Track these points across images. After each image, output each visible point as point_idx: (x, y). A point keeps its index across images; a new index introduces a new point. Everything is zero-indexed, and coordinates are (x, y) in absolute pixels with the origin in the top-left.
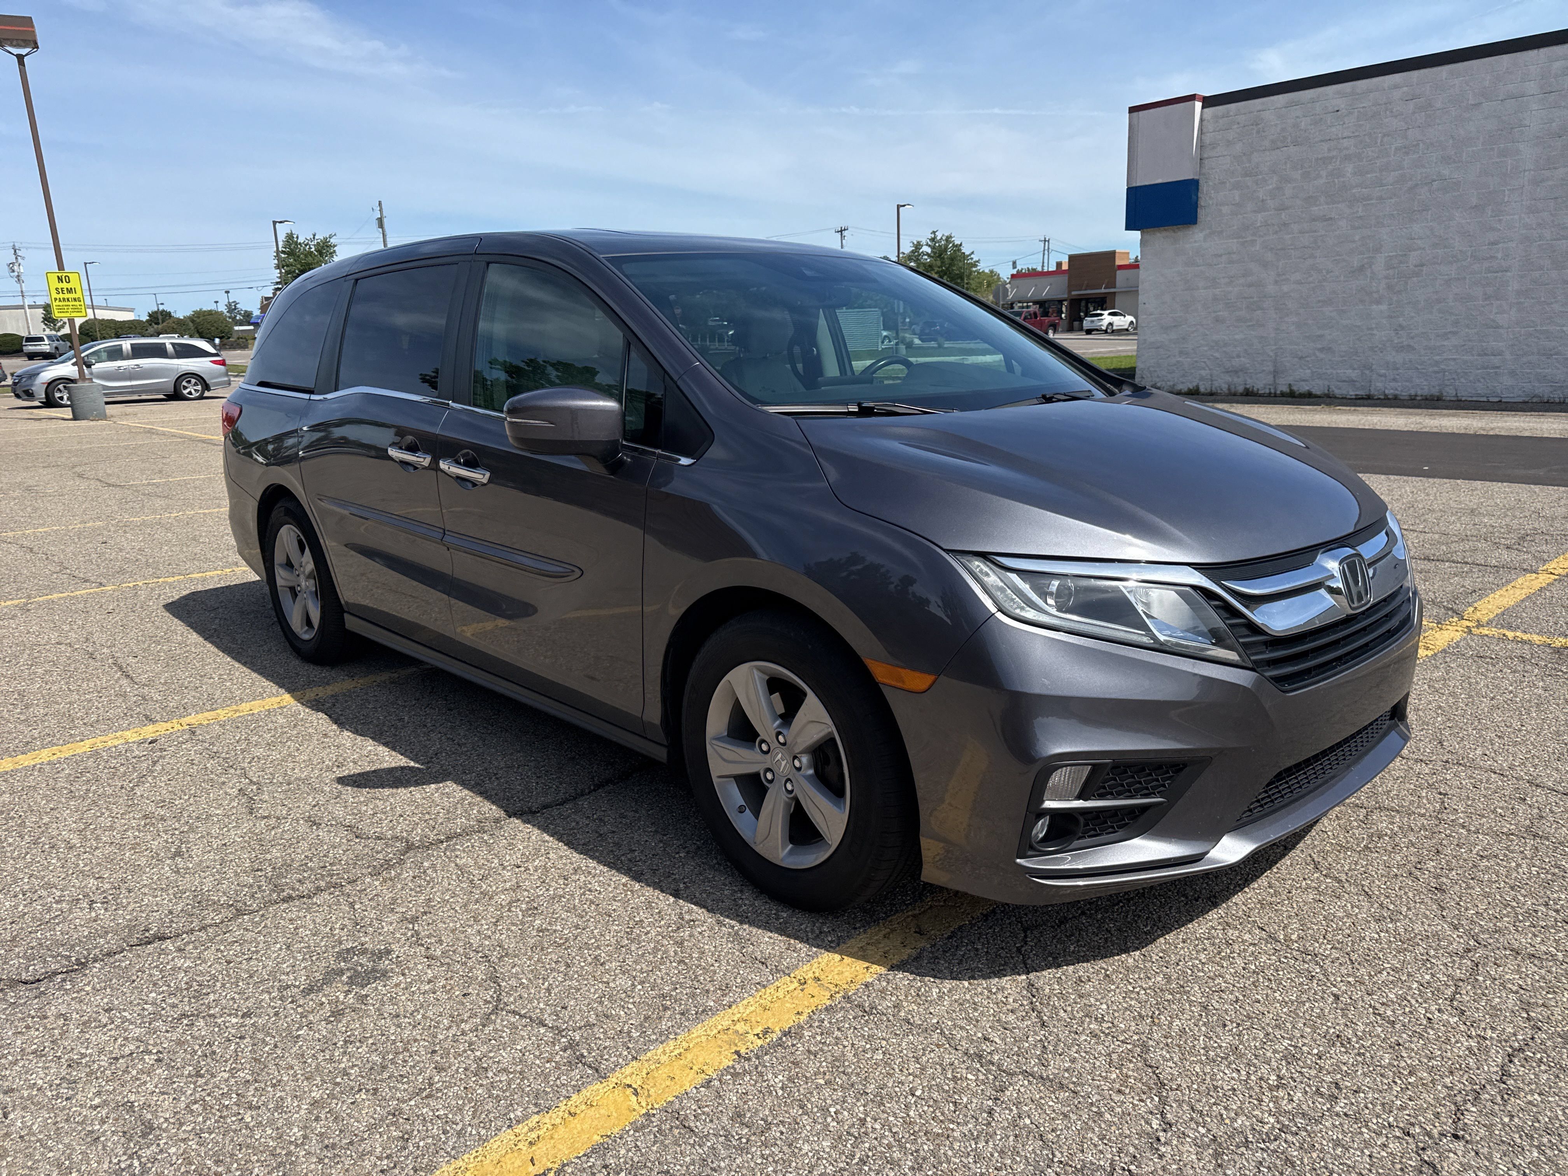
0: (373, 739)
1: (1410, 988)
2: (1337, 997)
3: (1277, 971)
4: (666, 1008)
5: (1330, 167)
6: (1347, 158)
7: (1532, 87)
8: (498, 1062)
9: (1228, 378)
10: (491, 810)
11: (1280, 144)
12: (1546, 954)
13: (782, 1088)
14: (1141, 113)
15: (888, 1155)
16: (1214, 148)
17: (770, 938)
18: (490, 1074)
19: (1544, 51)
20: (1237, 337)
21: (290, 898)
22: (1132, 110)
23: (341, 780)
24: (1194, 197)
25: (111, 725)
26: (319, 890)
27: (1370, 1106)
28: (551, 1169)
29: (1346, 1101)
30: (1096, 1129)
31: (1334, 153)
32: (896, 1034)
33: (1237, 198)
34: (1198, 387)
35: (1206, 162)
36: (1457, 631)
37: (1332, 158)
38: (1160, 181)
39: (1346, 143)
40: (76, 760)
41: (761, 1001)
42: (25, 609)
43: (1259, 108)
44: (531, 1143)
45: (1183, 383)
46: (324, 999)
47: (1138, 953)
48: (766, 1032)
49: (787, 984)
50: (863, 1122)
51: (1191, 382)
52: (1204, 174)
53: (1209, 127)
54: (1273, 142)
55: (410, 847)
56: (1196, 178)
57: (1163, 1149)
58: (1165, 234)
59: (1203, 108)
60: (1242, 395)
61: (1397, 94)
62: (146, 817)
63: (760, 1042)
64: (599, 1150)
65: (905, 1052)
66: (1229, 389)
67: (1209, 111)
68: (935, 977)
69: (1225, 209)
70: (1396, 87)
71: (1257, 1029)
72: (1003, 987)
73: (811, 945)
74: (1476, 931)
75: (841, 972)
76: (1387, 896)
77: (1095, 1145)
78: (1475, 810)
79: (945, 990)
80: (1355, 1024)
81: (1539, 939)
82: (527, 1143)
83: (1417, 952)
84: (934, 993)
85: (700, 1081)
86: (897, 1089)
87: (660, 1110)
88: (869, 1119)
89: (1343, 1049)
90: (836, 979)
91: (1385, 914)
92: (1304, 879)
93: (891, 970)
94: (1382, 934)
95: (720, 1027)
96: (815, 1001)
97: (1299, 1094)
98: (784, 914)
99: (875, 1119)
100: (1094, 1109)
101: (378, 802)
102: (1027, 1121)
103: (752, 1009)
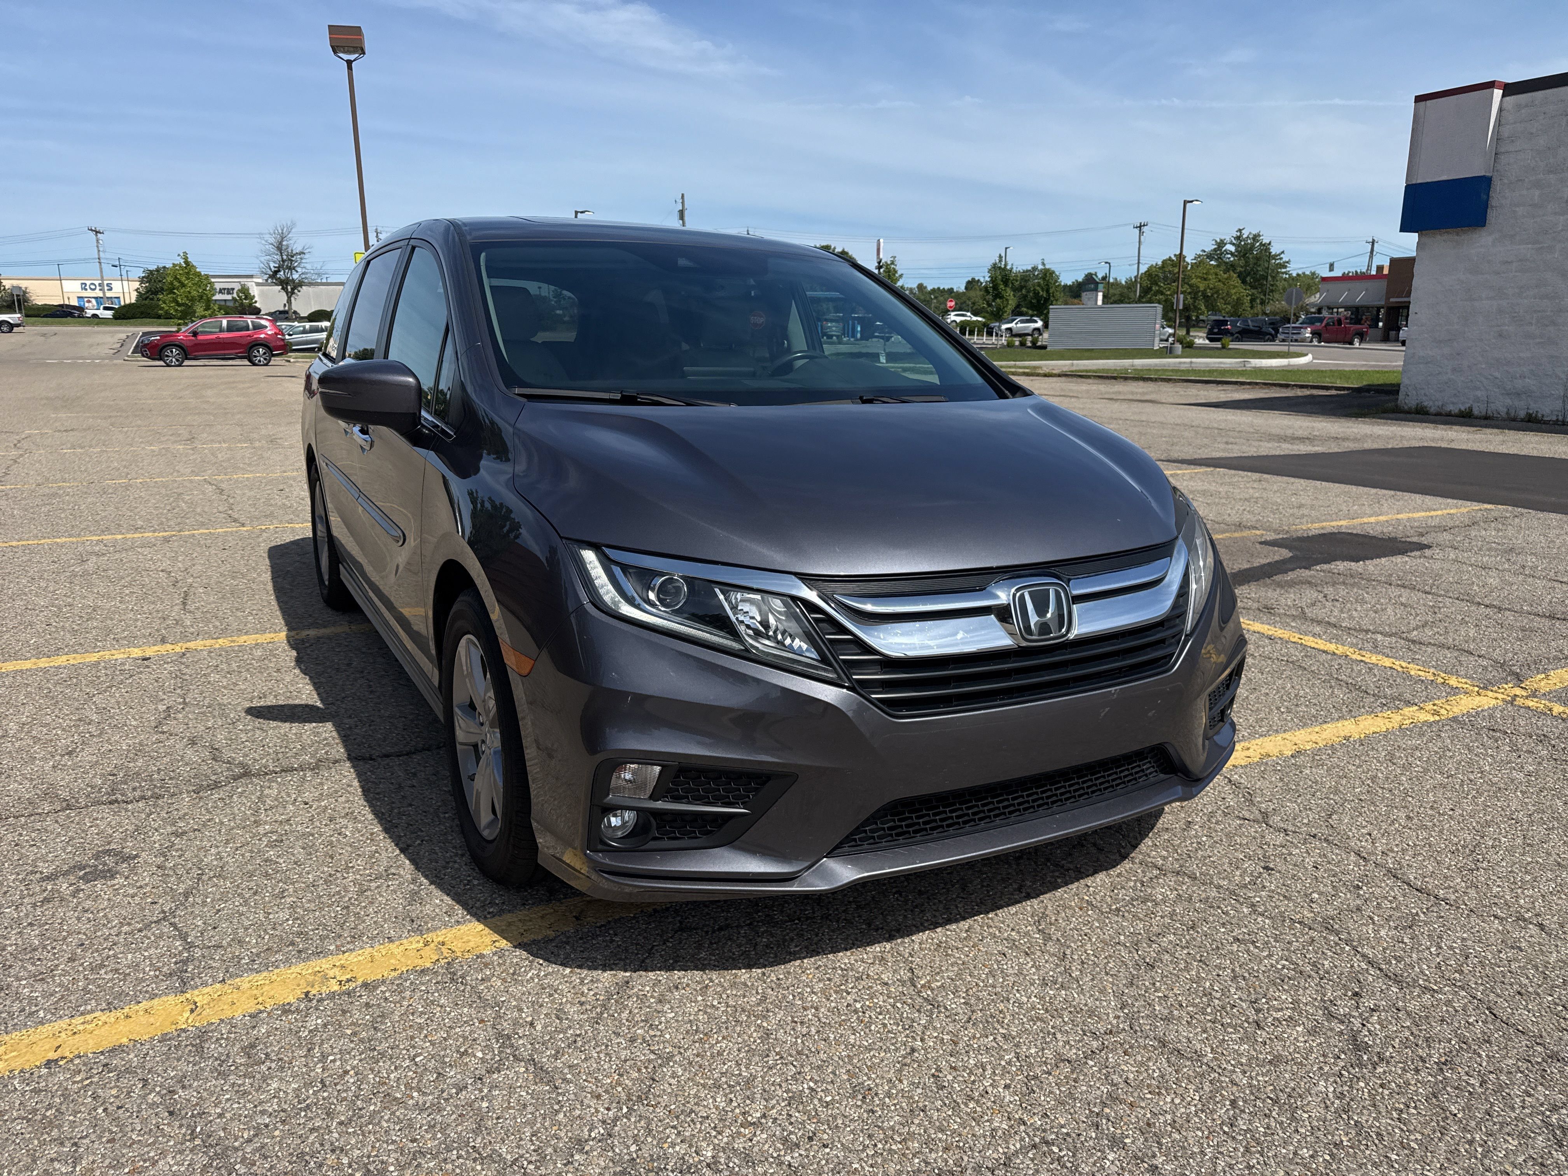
0: (311, 678)
1: (1001, 1058)
2: (913, 1050)
3: (880, 1014)
4: (292, 944)
8: (119, 963)
9: (1508, 401)
10: (339, 751)
12: (1196, 1052)
13: (310, 1031)
14: (1429, 103)
15: (333, 1107)
16: (1513, 141)
17: (442, 900)
18: (102, 972)
20: (1521, 355)
21: (116, 801)
22: (1419, 99)
23: (250, 711)
24: (1484, 197)
25: (132, 641)
26: (143, 798)
27: (823, 1162)
28: (65, 1058)
29: (803, 1153)
30: (539, 1125)
32: (457, 1004)
33: (1536, 198)
34: (1471, 409)
35: (1502, 157)
36: (1497, 698)
38: (1444, 178)
40: (76, 668)
41: (375, 954)
42: (166, 540)
44: (75, 1033)
45: (1453, 403)
46: (49, 887)
47: (759, 971)
48: (348, 981)
49: (415, 943)
50: (346, 1072)
51: (1463, 403)
52: (1498, 171)
53: (1509, 118)
55: (247, 774)
56: (1489, 174)
57: (577, 1157)
58: (1446, 237)
59: (1503, 96)
60: (1522, 420)
62: (80, 720)
63: (336, 988)
64: (113, 1051)
65: (447, 1020)
66: (1507, 413)
67: (1510, 100)
68: (545, 960)
69: (1520, 210)
71: (794, 1066)
72: (598, 981)
73: (469, 913)
74: (1142, 1014)
75: (469, 941)
76: (1083, 963)
77: (521, 1139)
78: (1287, 890)
79: (542, 973)
80: (901, 1081)
81: (1205, 1035)
82: (70, 1033)
83: (1051, 1023)
84: (530, 974)
85: (252, 1010)
86: (404, 1052)
87: (197, 1028)
88: (352, 1072)
89: (859, 1103)
90: (458, 946)
91: (1060, 980)
92: (1013, 930)
93: (515, 947)
94: (1034, 999)
95: (318, 969)
96: (420, 962)
97: (764, 1136)
98: (476, 882)
99: (357, 1074)
100: (556, 1107)
101: (258, 732)
102: (485, 1105)
103: (360, 958)
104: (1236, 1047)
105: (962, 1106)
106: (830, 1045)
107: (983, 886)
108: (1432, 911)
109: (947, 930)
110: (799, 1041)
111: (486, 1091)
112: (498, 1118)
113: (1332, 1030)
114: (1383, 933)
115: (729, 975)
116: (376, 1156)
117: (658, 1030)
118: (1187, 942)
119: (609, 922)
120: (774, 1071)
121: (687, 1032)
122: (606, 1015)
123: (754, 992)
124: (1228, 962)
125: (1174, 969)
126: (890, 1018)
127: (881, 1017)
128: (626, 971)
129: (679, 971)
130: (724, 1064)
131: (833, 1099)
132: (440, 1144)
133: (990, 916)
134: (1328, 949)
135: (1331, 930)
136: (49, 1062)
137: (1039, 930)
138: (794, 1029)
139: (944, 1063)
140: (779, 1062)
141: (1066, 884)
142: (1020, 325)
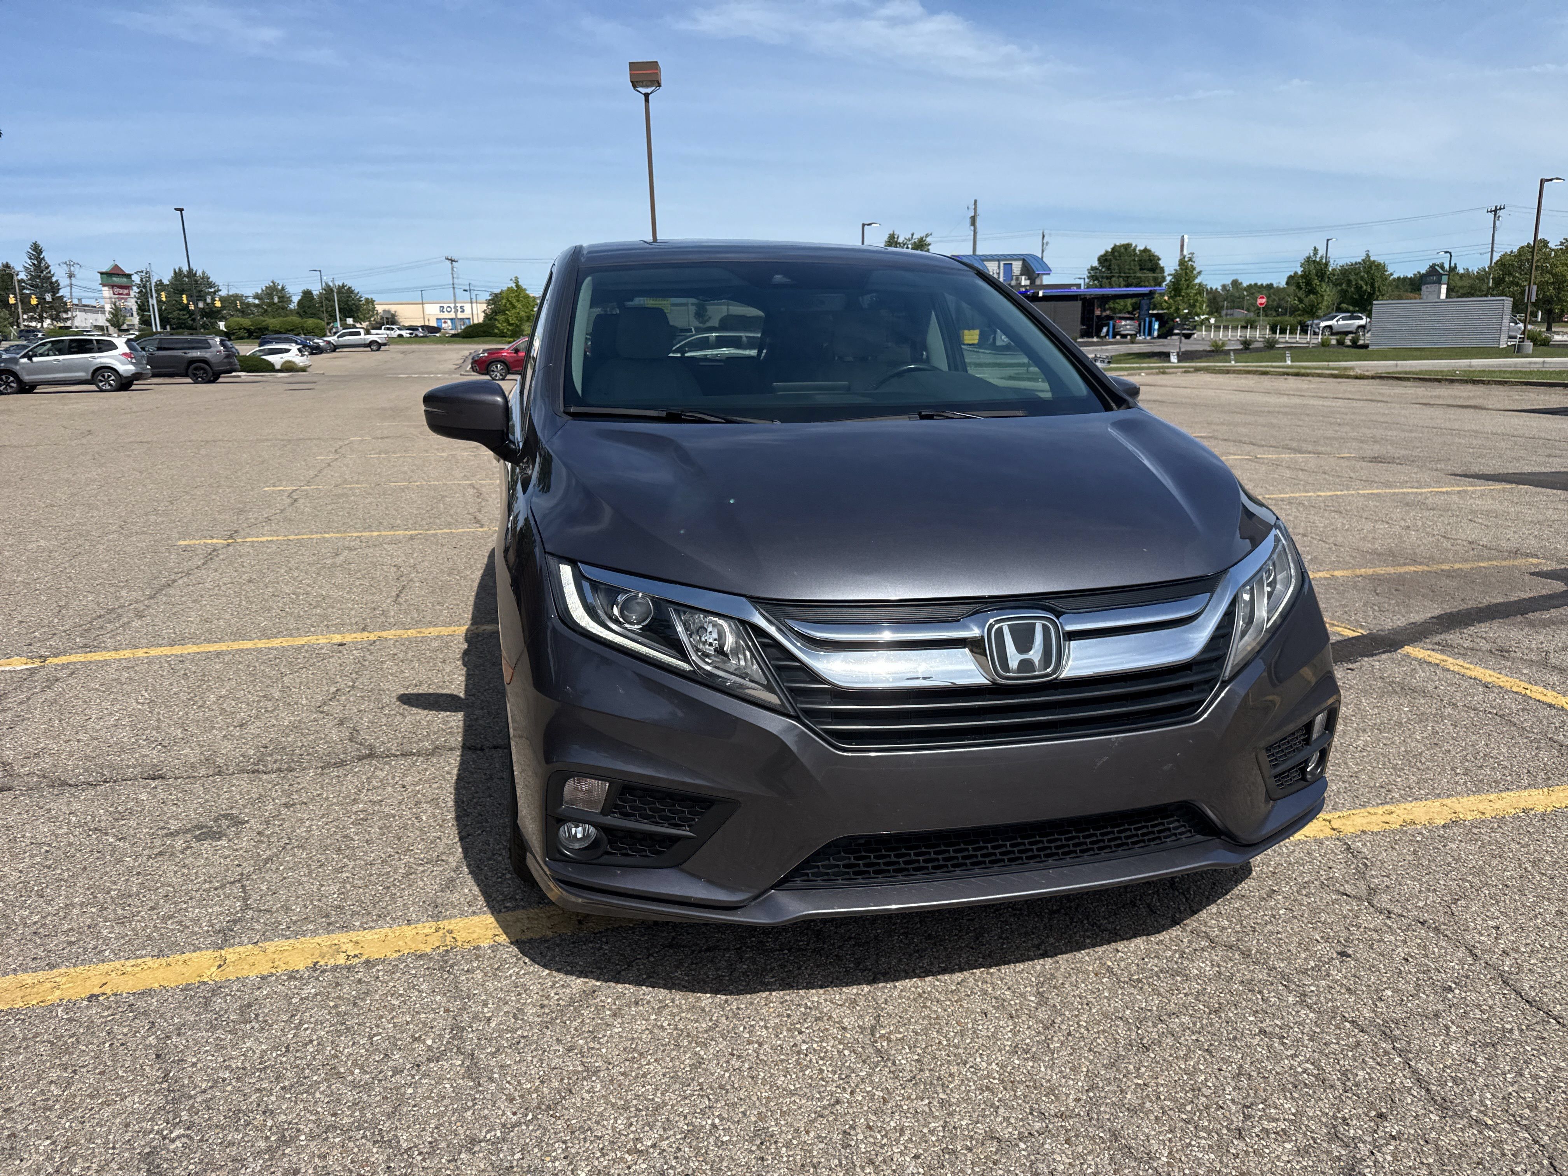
0: (467, 670)
1: (927, 1125)
2: (837, 1102)
3: (823, 1059)
4: (327, 916)
8: (186, 916)
10: (457, 740)
13: (301, 999)
15: (285, 1071)
17: (471, 890)
18: (170, 922)
21: (258, 771)
23: (402, 697)
25: (339, 627)
26: (276, 770)
28: (106, 994)
30: (446, 1119)
32: (434, 991)
40: (284, 650)
41: (390, 934)
42: (412, 538)
44: (123, 973)
46: (168, 843)
48: (356, 956)
49: (427, 927)
50: (311, 1041)
55: (371, 756)
57: (463, 1156)
62: (264, 696)
63: (342, 961)
64: (143, 993)
65: (418, 1005)
68: (531, 959)
71: (709, 1100)
72: (569, 986)
73: (488, 905)
74: (1108, 1101)
75: (474, 932)
76: (1069, 1034)
77: (424, 1129)
78: (1355, 983)
79: (523, 972)
80: (807, 1132)
81: (1170, 1136)
82: (119, 973)
83: (1000, 1096)
84: (511, 971)
85: (265, 973)
86: (367, 1030)
87: (216, 982)
88: (315, 1043)
89: (754, 1148)
90: (461, 936)
91: (1034, 1049)
92: (1009, 988)
93: (512, 943)
94: (994, 1066)
95: (336, 942)
96: (422, 946)
97: (644, 1166)
98: (508, 876)
99: (319, 1044)
100: (470, 1104)
101: (398, 717)
102: (410, 1091)
103: (376, 936)
104: (1200, 1155)
105: (858, 1169)
106: (756, 1083)
107: (1000, 938)
108: (1533, 1030)
109: (938, 980)
110: (727, 1075)
111: (417, 1077)
112: (414, 1106)
113: (1328, 1152)
114: (1453, 1048)
115: (691, 997)
116: (296, 1123)
117: (599, 1043)
118: (1202, 1027)
119: (607, 929)
120: (687, 1101)
121: (625, 1049)
122: (558, 1021)
123: (708, 1018)
124: (1240, 1056)
125: (1171, 1055)
126: (830, 1065)
127: (821, 1062)
128: (598, 980)
129: (647, 986)
130: (643, 1086)
131: (730, 1140)
132: (354, 1122)
133: (992, 970)
134: (1372, 1058)
135: (1387, 1036)
136: (92, 996)
137: (1039, 993)
138: (728, 1062)
139: (862, 1120)
140: (696, 1093)
141: (1094, 946)
142: (1341, 322)
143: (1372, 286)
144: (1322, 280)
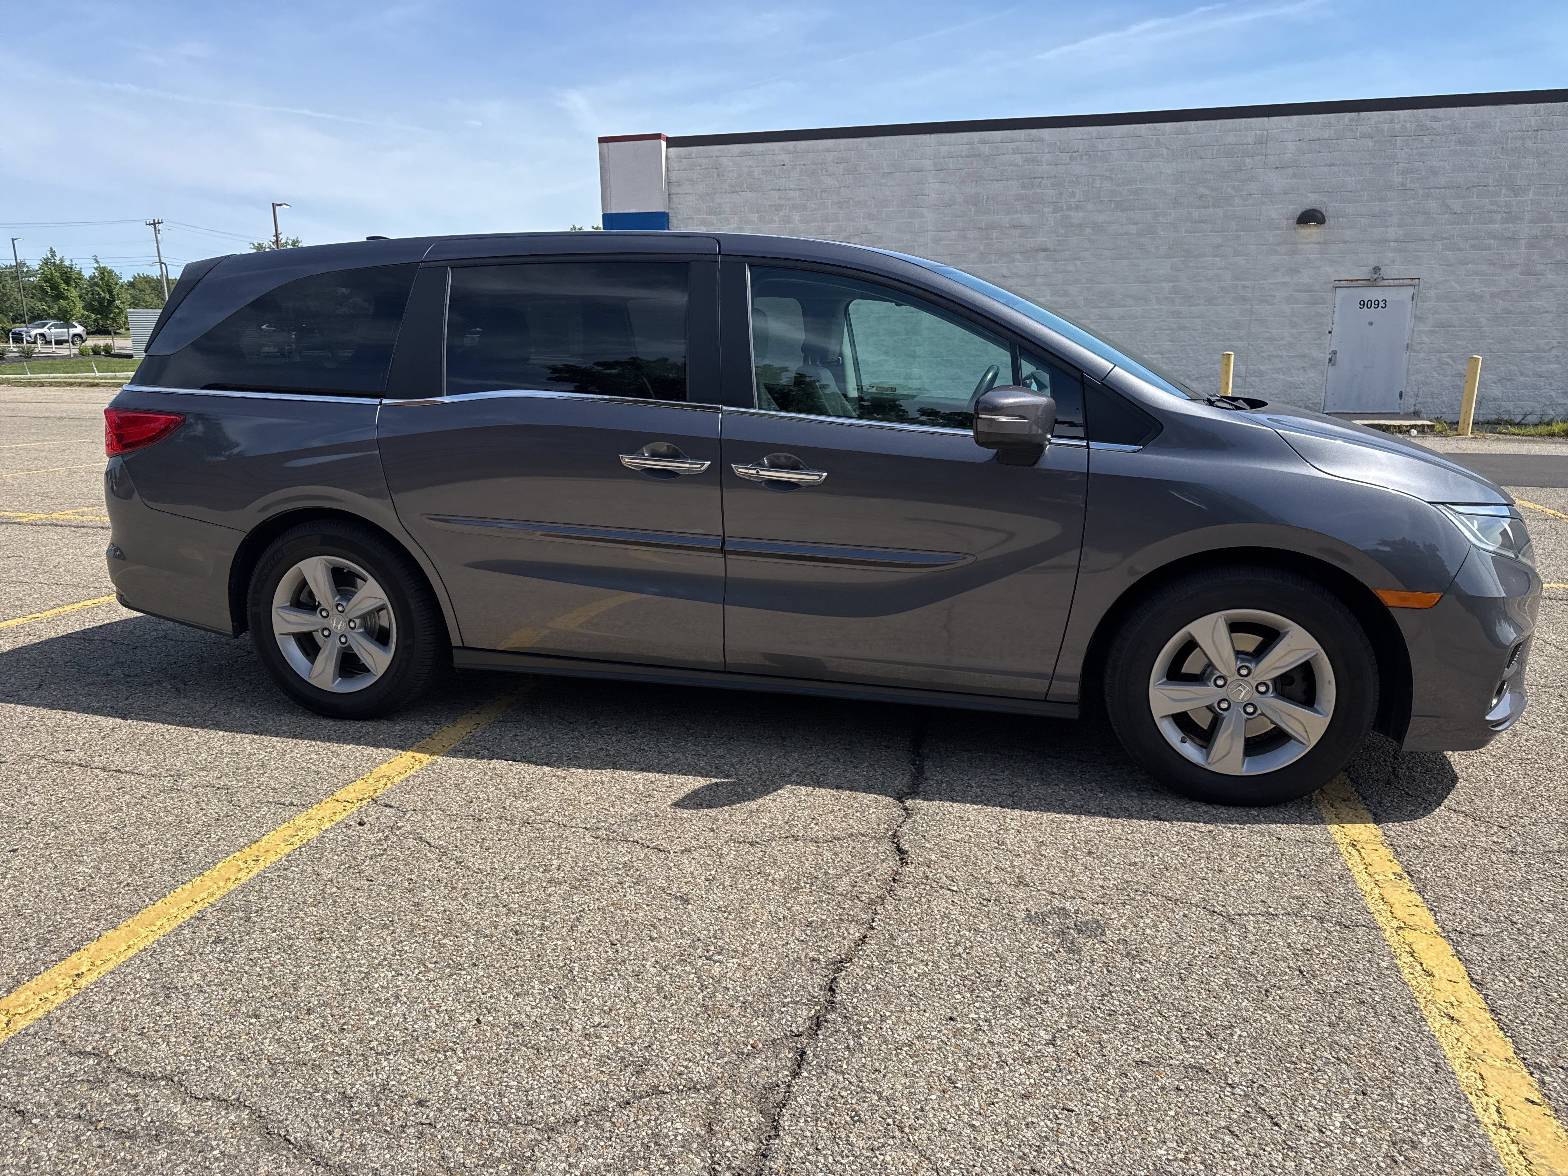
5: (782, 214)
6: (794, 207)
7: (928, 164)
11: (738, 189)
14: (610, 144)
16: (680, 185)
19: (934, 137)
22: (602, 140)
31: (783, 202)
35: (674, 197)
37: (782, 206)
38: (633, 210)
39: (792, 194)
43: (717, 154)
52: (672, 209)
53: (676, 166)
54: (731, 186)
56: (667, 211)
59: (668, 147)
61: (830, 157)
67: (672, 150)
70: (828, 150)
79: (1425, 825)
142: (54, 330)
143: (110, 292)
144: (68, 284)
